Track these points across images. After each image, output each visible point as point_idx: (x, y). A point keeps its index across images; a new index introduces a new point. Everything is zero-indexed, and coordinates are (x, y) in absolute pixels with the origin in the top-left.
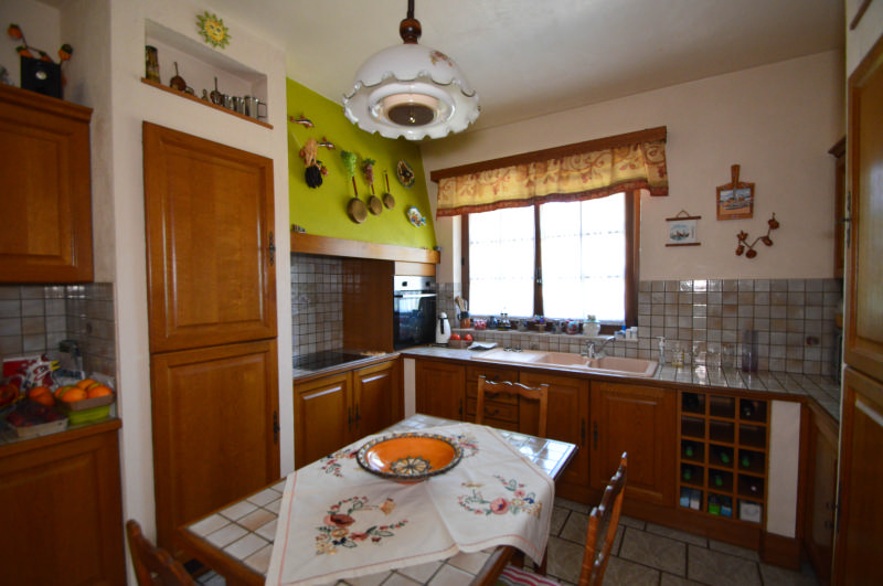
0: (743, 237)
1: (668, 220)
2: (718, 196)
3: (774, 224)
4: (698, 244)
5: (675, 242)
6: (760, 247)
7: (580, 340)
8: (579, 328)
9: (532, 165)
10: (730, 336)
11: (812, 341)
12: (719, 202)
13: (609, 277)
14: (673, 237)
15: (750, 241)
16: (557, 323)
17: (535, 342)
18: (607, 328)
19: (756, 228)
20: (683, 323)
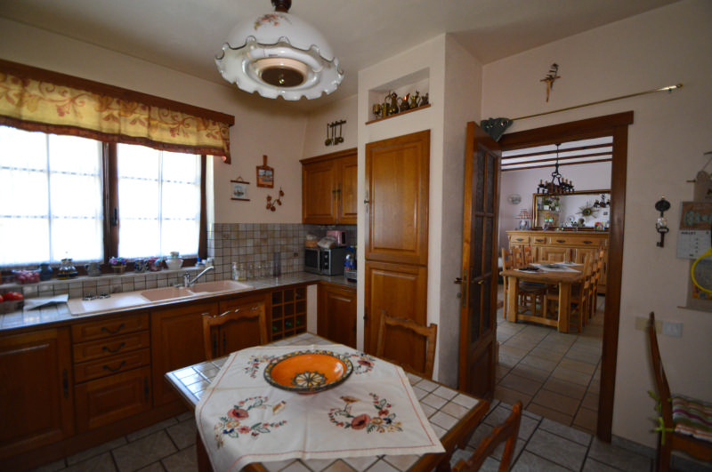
0: (269, 198)
1: (232, 181)
2: (258, 173)
3: (282, 194)
4: (248, 200)
5: (236, 197)
6: (276, 205)
7: (168, 274)
8: (163, 264)
9: (115, 100)
10: (264, 257)
11: (296, 255)
12: (258, 175)
13: (188, 219)
14: (235, 194)
15: (272, 202)
16: (142, 262)
17: (117, 284)
18: (189, 261)
19: (274, 194)
20: (242, 252)
